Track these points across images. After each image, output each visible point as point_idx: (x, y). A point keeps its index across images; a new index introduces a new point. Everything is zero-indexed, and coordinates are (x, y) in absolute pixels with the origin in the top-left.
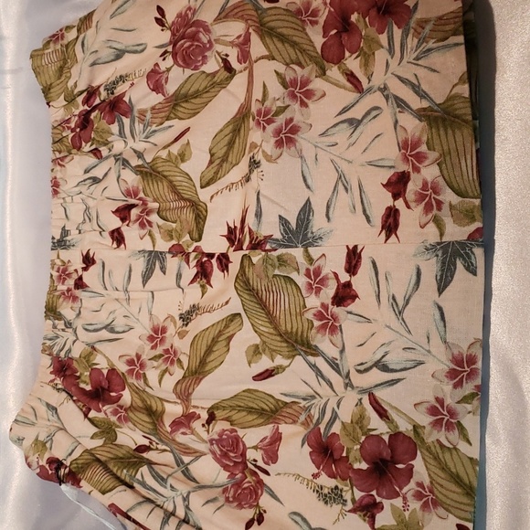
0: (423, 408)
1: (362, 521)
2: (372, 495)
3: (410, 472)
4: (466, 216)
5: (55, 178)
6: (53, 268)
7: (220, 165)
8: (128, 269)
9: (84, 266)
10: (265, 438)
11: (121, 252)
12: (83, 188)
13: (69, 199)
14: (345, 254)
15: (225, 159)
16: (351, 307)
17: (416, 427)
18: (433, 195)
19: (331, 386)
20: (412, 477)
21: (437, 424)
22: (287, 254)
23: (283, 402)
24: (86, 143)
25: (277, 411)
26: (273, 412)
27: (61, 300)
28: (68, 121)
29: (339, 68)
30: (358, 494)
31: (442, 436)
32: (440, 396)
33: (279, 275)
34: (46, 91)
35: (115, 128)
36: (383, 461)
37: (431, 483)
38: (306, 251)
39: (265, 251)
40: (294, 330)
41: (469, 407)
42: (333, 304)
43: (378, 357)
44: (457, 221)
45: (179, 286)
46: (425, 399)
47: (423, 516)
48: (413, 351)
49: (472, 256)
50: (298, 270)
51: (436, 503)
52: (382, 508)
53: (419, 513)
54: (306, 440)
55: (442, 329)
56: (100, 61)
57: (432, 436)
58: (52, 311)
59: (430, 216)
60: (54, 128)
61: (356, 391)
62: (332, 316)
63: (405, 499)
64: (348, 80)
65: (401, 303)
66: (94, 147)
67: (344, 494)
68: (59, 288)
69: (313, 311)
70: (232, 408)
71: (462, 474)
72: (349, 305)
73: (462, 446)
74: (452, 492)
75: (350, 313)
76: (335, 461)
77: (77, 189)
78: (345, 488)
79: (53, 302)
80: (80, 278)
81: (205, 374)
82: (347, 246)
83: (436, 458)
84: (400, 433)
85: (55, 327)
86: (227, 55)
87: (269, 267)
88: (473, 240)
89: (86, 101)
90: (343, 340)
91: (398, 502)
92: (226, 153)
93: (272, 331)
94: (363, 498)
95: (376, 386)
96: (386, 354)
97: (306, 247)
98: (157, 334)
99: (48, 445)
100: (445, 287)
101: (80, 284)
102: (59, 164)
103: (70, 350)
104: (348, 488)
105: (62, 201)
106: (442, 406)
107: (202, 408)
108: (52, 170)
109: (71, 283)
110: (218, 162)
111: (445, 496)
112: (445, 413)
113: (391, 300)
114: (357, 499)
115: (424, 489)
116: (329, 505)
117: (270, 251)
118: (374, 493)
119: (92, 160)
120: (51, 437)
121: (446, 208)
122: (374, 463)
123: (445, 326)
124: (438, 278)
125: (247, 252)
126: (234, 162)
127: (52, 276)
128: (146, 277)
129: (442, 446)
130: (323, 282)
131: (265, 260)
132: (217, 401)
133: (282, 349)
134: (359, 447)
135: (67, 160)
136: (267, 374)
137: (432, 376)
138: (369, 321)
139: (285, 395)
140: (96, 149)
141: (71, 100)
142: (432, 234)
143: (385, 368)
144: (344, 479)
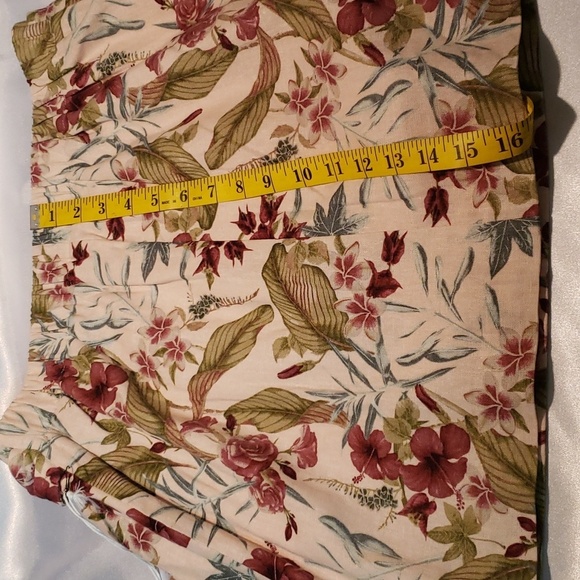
0: (474, 398)
1: (413, 524)
2: (425, 494)
3: (463, 466)
4: (522, 192)
5: (36, 164)
6: (36, 265)
7: (224, 145)
8: (126, 262)
9: (75, 260)
10: (298, 440)
11: (119, 244)
12: (69, 175)
13: (52, 189)
14: (382, 242)
15: (228, 139)
16: (391, 298)
17: (468, 418)
18: (487, 172)
19: (367, 382)
20: (465, 471)
21: (490, 413)
22: (318, 242)
23: (309, 401)
24: (73, 124)
25: (304, 410)
26: (299, 412)
27: (51, 299)
28: (53, 101)
29: (355, 40)
30: (410, 494)
31: (496, 425)
32: (491, 384)
33: (308, 266)
34: (27, 67)
35: (103, 107)
36: (436, 456)
37: (487, 475)
38: (338, 239)
39: (300, 239)
40: (327, 323)
41: (522, 395)
42: (368, 295)
43: (427, 346)
44: (513, 198)
45: (183, 277)
46: (476, 387)
47: (480, 512)
48: (464, 338)
49: (528, 236)
50: (328, 260)
51: (493, 498)
52: (435, 508)
53: (476, 510)
54: (346, 439)
55: (494, 313)
56: (91, 37)
57: (485, 427)
58: (40, 313)
59: (484, 194)
60: (36, 108)
61: (400, 384)
62: (368, 308)
63: (459, 496)
64: (366, 53)
65: (451, 288)
66: (81, 129)
67: (393, 494)
68: (45, 287)
69: (346, 303)
70: (253, 410)
71: (520, 464)
72: (388, 295)
73: (520, 434)
74: (511, 484)
75: (390, 304)
76: (379, 461)
77: (62, 177)
78: (395, 488)
79: (41, 303)
80: (72, 273)
81: (226, 368)
82: (386, 233)
83: (491, 449)
84: (451, 425)
85: (44, 329)
86: (224, 31)
87: (300, 255)
88: (529, 218)
89: (75, 81)
90: (380, 333)
91: (452, 500)
92: (230, 132)
93: (303, 324)
94: (415, 497)
95: (425, 377)
96: (437, 342)
97: (338, 236)
98: (159, 327)
99: (45, 453)
100: (499, 269)
101: (71, 279)
102: (42, 150)
103: (66, 351)
104: (398, 488)
105: (44, 190)
106: (494, 395)
107: (218, 411)
108: (32, 156)
109: (60, 279)
110: (220, 141)
111: (503, 489)
112: (498, 402)
113: (441, 286)
114: (408, 498)
115: (479, 483)
116: (376, 509)
117: (303, 239)
118: (426, 491)
119: (80, 145)
120: (48, 445)
121: (500, 185)
122: (425, 458)
123: (498, 310)
124: (492, 260)
125: (281, 241)
126: (239, 142)
127: (35, 274)
128: (147, 269)
129: (497, 435)
130: (356, 272)
131: (297, 249)
132: (234, 403)
133: (312, 343)
134: (409, 441)
135: (50, 144)
136: (294, 371)
137: (484, 363)
138: (415, 310)
139: (311, 393)
140: (83, 132)
141: (56, 77)
142: (486, 213)
143: (435, 358)
144: (392, 478)
